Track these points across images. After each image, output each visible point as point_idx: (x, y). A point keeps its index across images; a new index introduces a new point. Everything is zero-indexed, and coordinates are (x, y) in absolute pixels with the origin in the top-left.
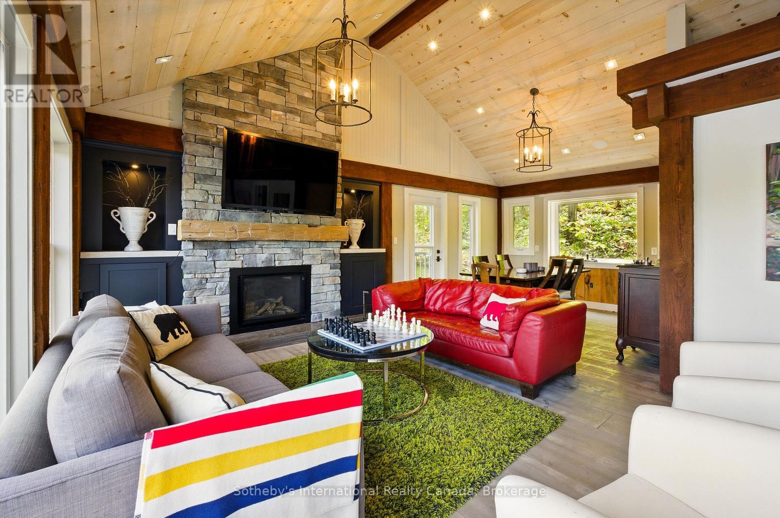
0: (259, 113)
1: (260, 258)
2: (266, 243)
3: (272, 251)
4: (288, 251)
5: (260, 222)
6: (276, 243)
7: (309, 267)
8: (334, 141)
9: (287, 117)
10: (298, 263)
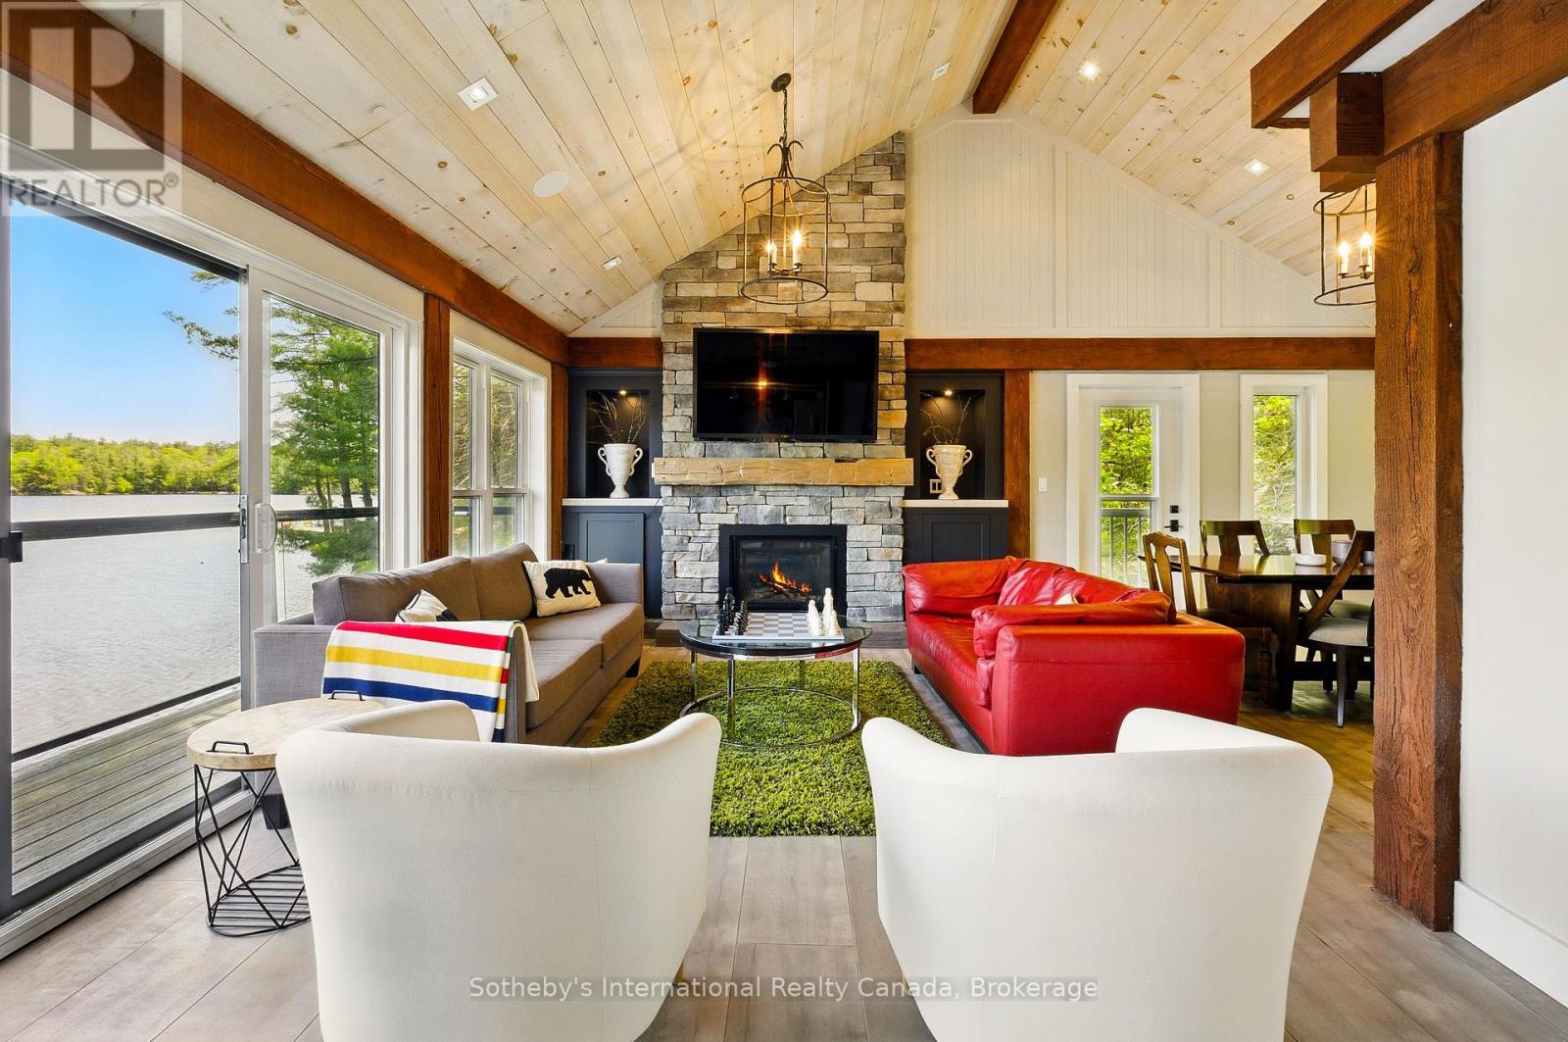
0: (760, 292)
1: (761, 513)
2: (771, 489)
3: (781, 501)
4: (805, 501)
5: (761, 456)
6: (786, 488)
7: (843, 529)
8: (889, 310)
9: (804, 289)
10: (824, 521)
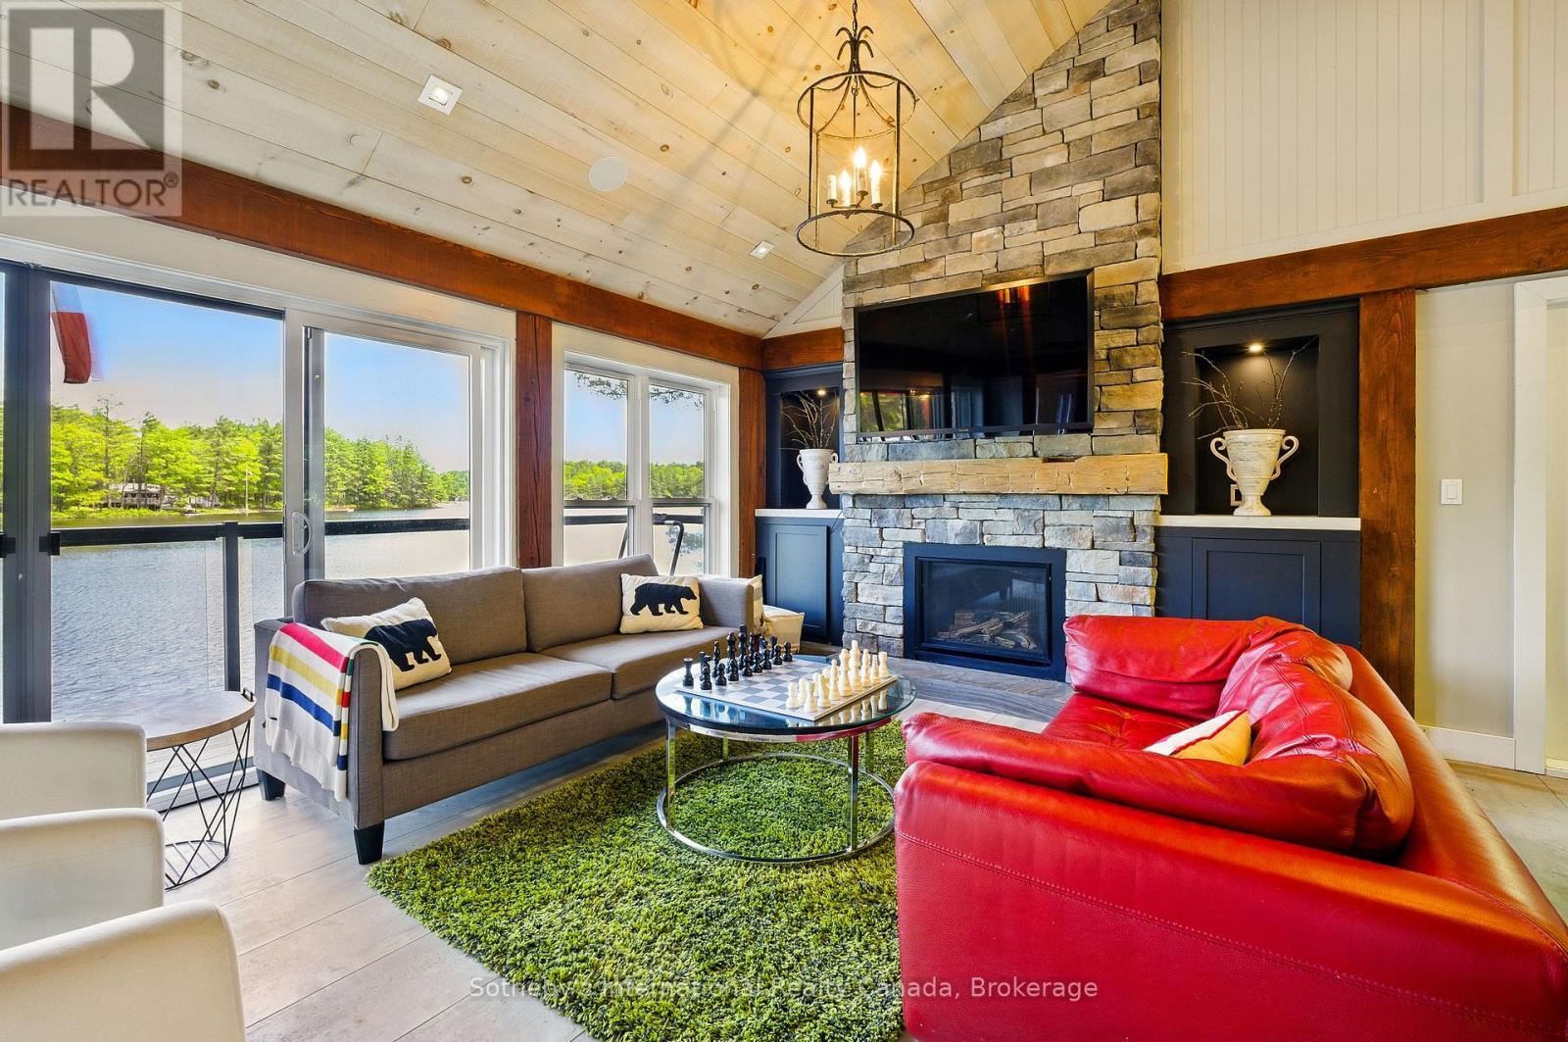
0: (950, 250)
2: (964, 498)
3: (976, 514)
4: (1008, 515)
5: (952, 458)
6: (983, 498)
7: (1062, 554)
9: (1006, 233)
10: (1033, 542)
